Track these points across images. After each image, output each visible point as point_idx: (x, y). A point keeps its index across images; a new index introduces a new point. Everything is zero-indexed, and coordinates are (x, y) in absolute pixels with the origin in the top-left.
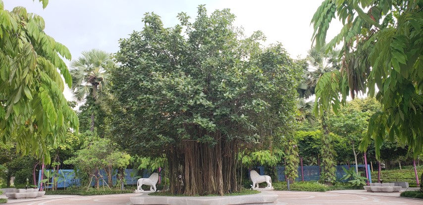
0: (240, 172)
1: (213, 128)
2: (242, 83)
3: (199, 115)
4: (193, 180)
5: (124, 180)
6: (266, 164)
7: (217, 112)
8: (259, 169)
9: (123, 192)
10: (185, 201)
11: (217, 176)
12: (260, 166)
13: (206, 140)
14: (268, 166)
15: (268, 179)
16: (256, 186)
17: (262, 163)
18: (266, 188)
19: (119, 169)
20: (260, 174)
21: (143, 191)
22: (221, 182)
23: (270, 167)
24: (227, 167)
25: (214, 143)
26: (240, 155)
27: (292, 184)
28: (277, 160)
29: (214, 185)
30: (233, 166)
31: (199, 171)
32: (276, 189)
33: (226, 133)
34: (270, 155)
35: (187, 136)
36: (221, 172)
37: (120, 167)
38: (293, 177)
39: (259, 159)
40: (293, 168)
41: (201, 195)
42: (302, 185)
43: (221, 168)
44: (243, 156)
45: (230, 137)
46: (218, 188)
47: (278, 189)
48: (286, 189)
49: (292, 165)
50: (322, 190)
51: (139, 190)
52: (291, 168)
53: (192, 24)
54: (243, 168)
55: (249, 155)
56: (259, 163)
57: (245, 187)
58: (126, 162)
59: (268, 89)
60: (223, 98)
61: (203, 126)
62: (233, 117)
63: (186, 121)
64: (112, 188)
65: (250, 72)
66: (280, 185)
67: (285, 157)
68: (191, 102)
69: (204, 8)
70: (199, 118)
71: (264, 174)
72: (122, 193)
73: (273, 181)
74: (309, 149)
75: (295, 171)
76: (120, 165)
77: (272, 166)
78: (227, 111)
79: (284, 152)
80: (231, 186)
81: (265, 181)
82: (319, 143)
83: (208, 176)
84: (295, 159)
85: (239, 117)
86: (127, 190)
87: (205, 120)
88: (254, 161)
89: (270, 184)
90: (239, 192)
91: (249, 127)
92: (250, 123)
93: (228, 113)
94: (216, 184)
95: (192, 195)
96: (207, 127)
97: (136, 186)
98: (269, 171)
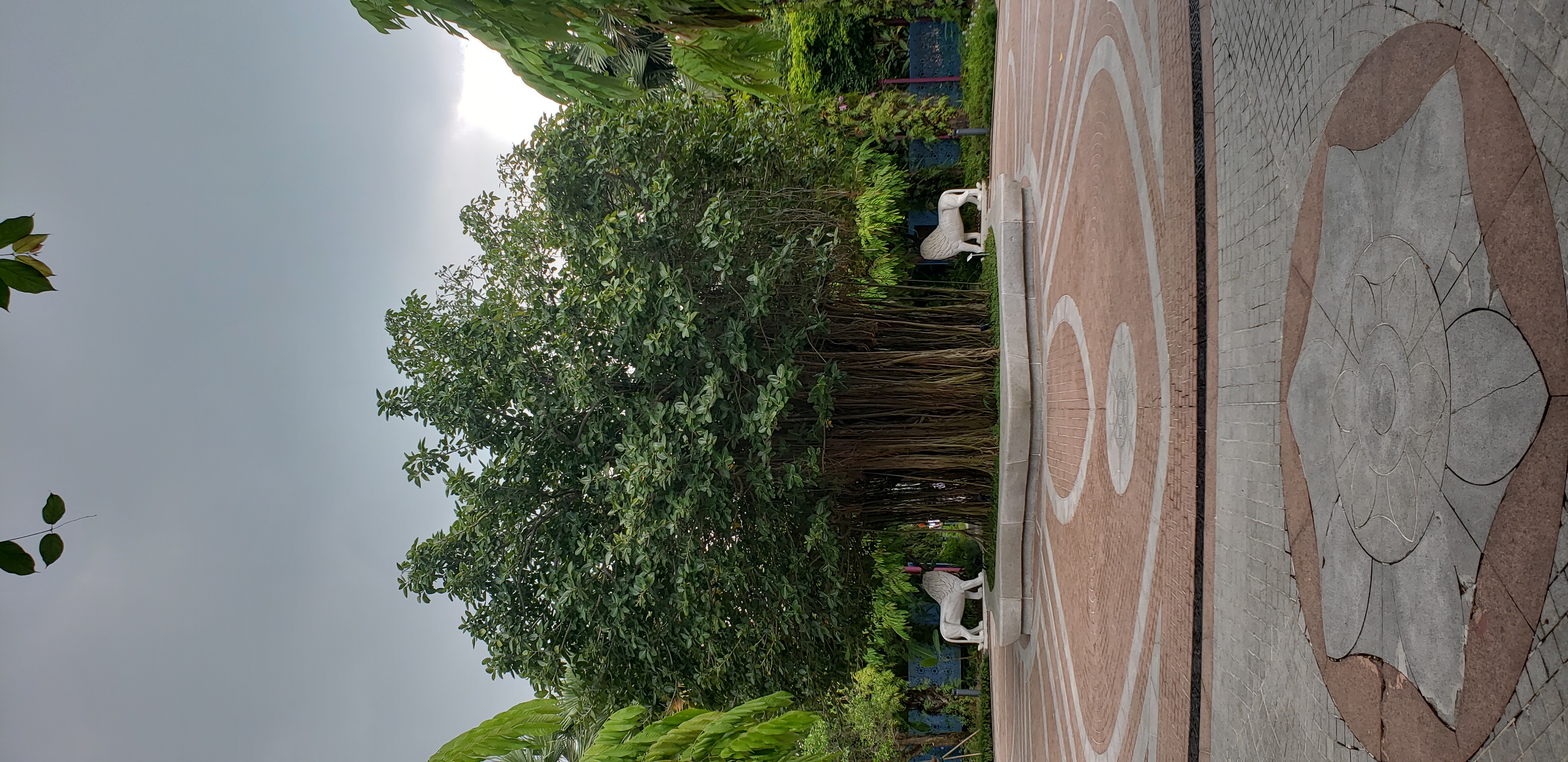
0: (927, 293)
1: (790, 373)
2: (648, 277)
3: (745, 418)
4: (951, 442)
5: (946, 688)
6: (899, 204)
7: (740, 360)
8: (916, 228)
9: (987, 691)
10: (1011, 468)
11: (935, 368)
12: (905, 223)
13: (826, 395)
14: (907, 199)
15: (950, 200)
16: (973, 241)
17: (896, 217)
18: (981, 206)
19: (908, 705)
20: (935, 227)
21: (983, 624)
22: (955, 354)
23: (911, 191)
24: (909, 334)
25: (836, 372)
26: (872, 292)
27: (971, 117)
28: (887, 168)
29: (965, 378)
30: (906, 316)
31: (921, 425)
32: (986, 176)
33: (802, 334)
34: (870, 193)
35: (812, 458)
36: (924, 354)
37: (902, 701)
38: (945, 115)
39: (883, 228)
40: (916, 114)
41: (993, 417)
42: (974, 87)
43: (911, 356)
44: (873, 283)
45: (818, 321)
46: (974, 365)
47: (986, 167)
48: (985, 140)
49: (905, 117)
50: (992, 20)
51: (980, 637)
52: (915, 121)
53: (442, 437)
54: (910, 284)
55: (870, 261)
56: (897, 230)
57: (976, 278)
58: (886, 683)
59: (667, 197)
60: (695, 339)
61: (781, 406)
62: (756, 309)
63: (764, 459)
64: (971, 729)
65: (612, 251)
66: (972, 161)
67: (877, 139)
68: (706, 440)
69: (387, 396)
70: (756, 417)
71: (935, 212)
72: (989, 693)
73: (957, 182)
74: (852, 53)
75: (927, 108)
76: (896, 700)
77: (908, 186)
78: (735, 328)
79: (861, 140)
80: (970, 323)
81: (957, 211)
82: (832, 18)
83: (936, 397)
84: (887, 106)
85: (756, 289)
86: (978, 678)
87: (763, 398)
88: (891, 247)
89: (966, 194)
90: (991, 299)
91: (786, 260)
92: (775, 257)
93: (742, 324)
94: (963, 369)
95: (994, 447)
96: (786, 392)
97: (966, 649)
98: (924, 194)
